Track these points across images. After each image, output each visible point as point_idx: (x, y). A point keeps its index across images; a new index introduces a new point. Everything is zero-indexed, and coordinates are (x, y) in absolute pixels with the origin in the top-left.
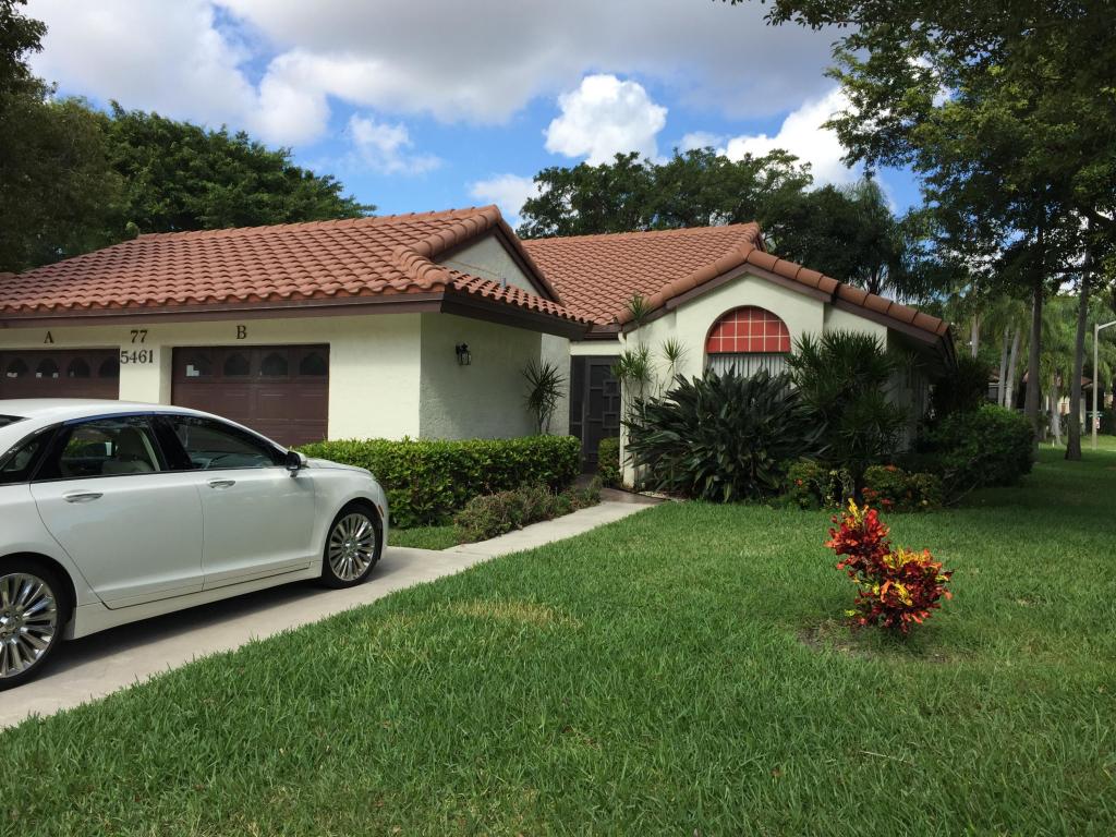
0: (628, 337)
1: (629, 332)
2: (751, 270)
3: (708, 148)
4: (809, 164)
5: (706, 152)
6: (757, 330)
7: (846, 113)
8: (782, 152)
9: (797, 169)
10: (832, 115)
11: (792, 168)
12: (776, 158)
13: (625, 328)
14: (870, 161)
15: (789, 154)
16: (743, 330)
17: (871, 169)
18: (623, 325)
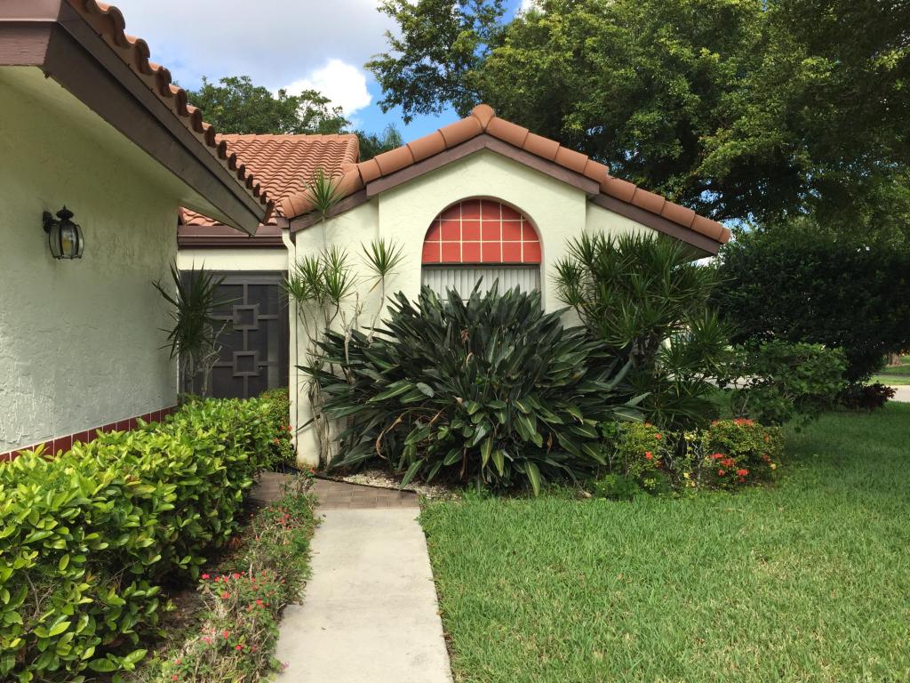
0: (298, 237)
1: (300, 231)
2: (492, 144)
3: (244, 78)
4: (340, 108)
5: (243, 82)
6: (491, 232)
7: (386, 56)
8: (315, 94)
9: (330, 112)
10: (374, 56)
11: (326, 110)
12: (309, 98)
13: (295, 225)
14: (407, 106)
15: (321, 96)
16: (471, 232)
17: (409, 114)
18: (290, 220)
